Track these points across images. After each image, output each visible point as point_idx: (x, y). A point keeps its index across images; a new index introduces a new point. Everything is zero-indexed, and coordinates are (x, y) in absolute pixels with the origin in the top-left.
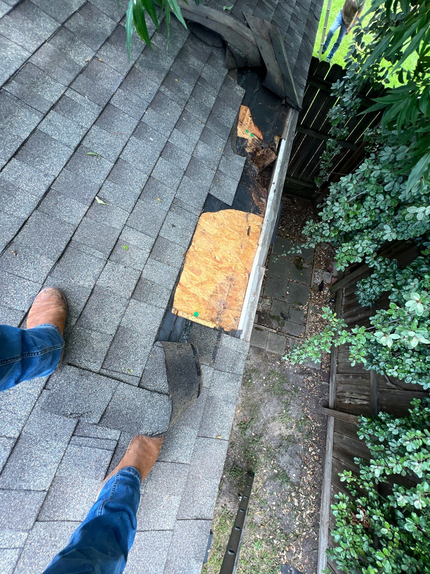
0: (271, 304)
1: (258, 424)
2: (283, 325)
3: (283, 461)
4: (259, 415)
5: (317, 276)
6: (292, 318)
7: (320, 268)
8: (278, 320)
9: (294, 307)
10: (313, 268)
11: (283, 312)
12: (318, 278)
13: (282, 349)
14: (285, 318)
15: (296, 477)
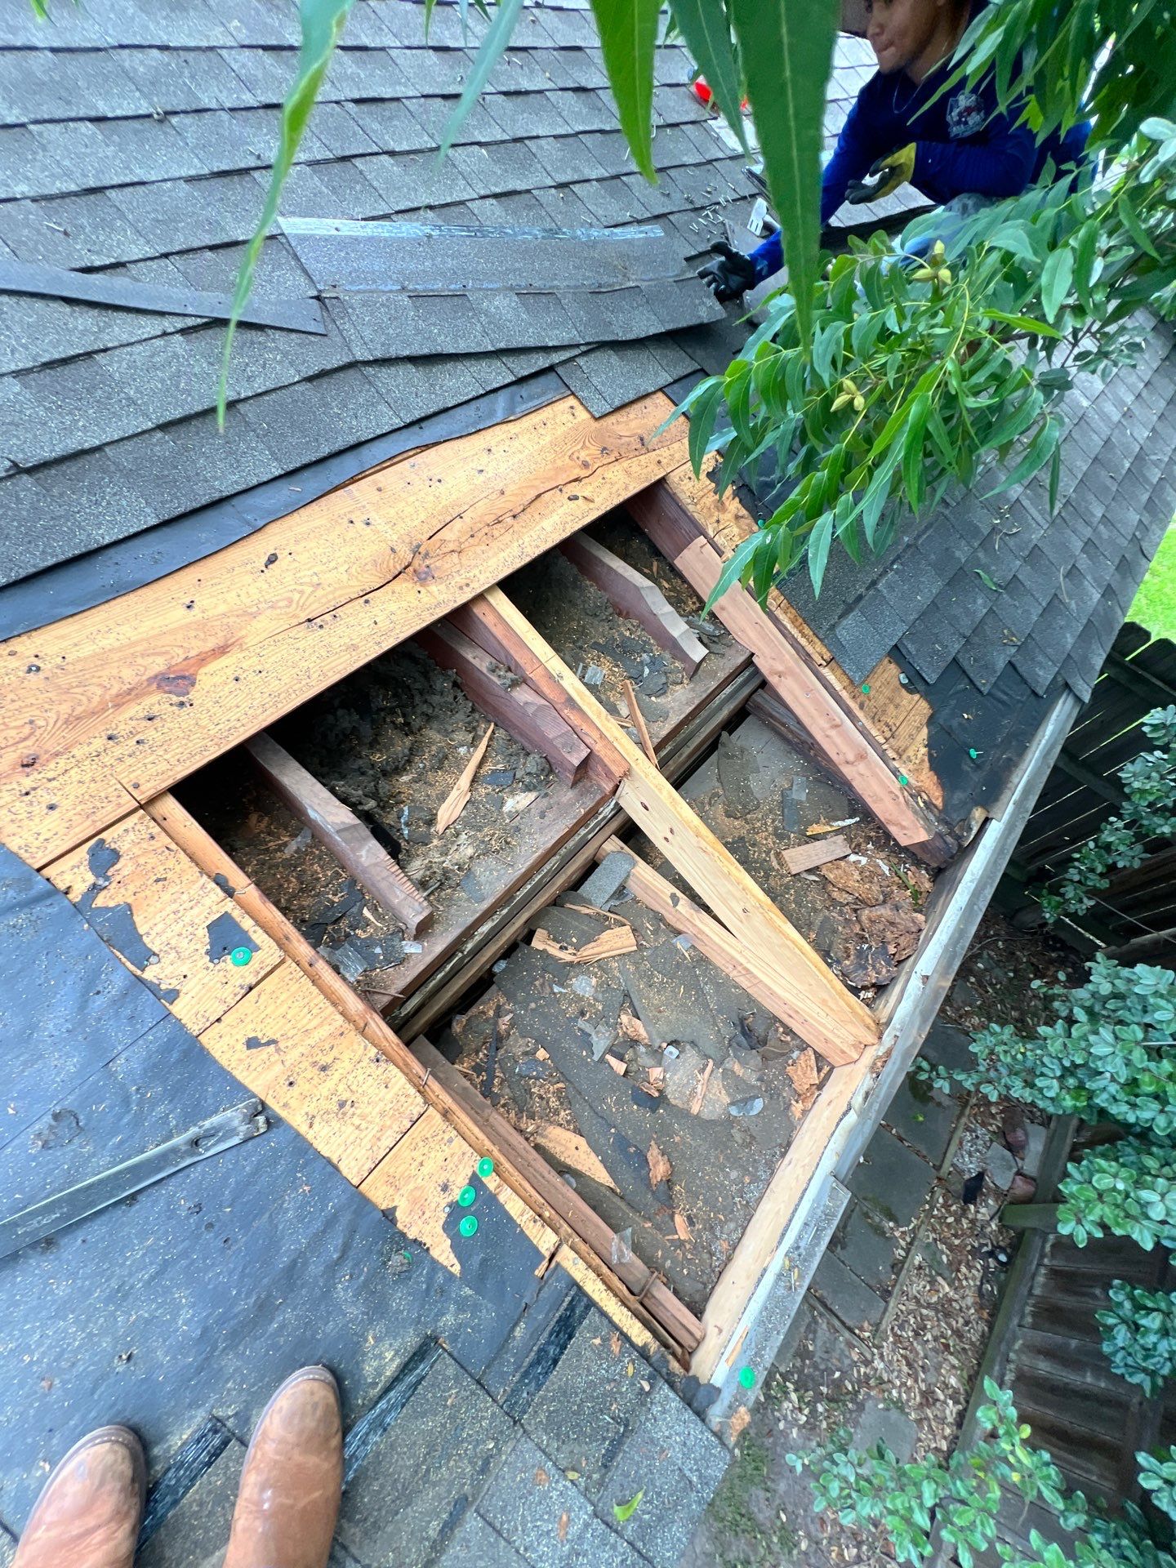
5: (967, 1146)
6: (851, 1249)
7: (983, 1124)
9: (867, 1215)
10: (961, 1114)
12: (970, 1156)
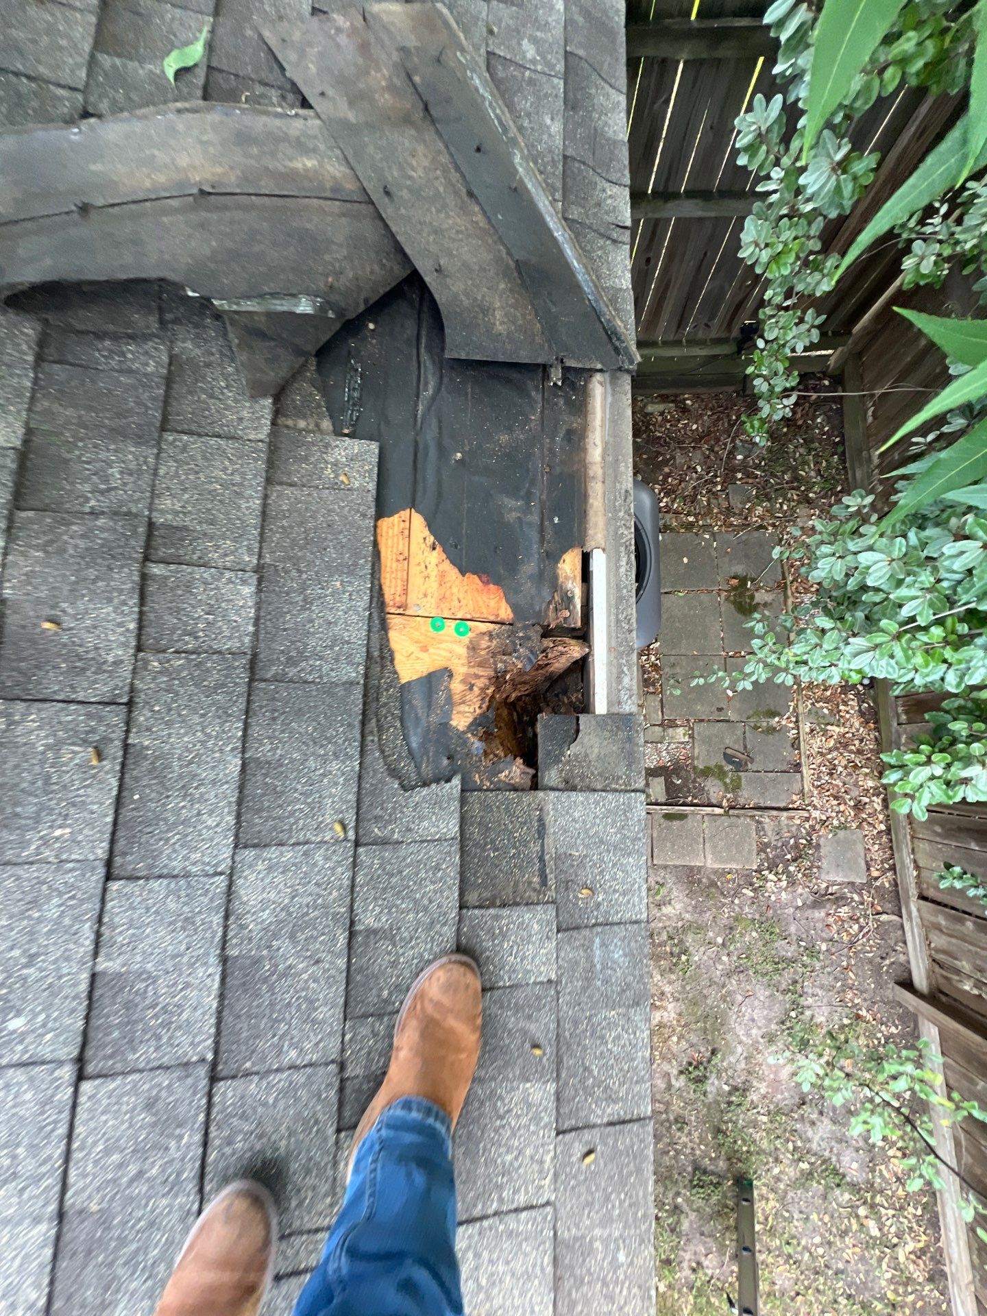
0: (691, 736)
1: (733, 1059)
2: (736, 787)
3: (816, 1138)
4: (728, 1037)
6: (758, 759)
7: (807, 591)
8: (721, 774)
9: (756, 728)
10: (786, 597)
11: (729, 751)
13: (750, 852)
14: (740, 766)
15: (861, 1168)
